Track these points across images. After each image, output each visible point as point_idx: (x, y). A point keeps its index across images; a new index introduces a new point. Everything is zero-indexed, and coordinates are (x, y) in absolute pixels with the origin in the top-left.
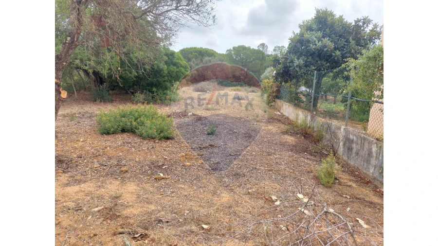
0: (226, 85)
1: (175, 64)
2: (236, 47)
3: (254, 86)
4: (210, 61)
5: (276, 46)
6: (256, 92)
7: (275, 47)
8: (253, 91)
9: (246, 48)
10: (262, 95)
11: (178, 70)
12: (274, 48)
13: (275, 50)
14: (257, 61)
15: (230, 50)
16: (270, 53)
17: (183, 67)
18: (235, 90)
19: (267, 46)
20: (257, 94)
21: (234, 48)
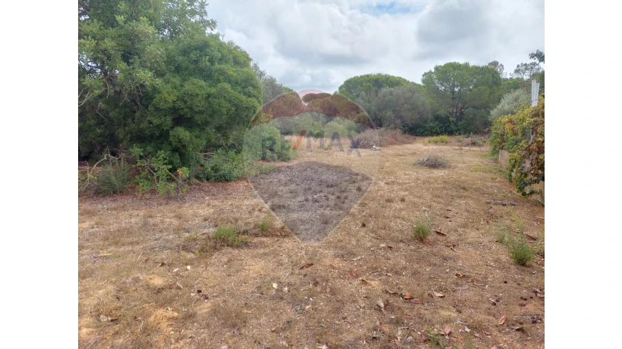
0: (422, 133)
1: (207, 76)
2: (440, 66)
3: (476, 133)
4: (391, 94)
5: (519, 64)
6: (480, 146)
7: (518, 66)
8: (474, 144)
9: (460, 65)
10: (495, 152)
11: (213, 90)
12: (515, 68)
13: (517, 71)
14: (482, 88)
15: (430, 72)
16: (508, 77)
17: (230, 82)
18: (436, 143)
19: (501, 65)
20: (483, 149)
21: (436, 68)
